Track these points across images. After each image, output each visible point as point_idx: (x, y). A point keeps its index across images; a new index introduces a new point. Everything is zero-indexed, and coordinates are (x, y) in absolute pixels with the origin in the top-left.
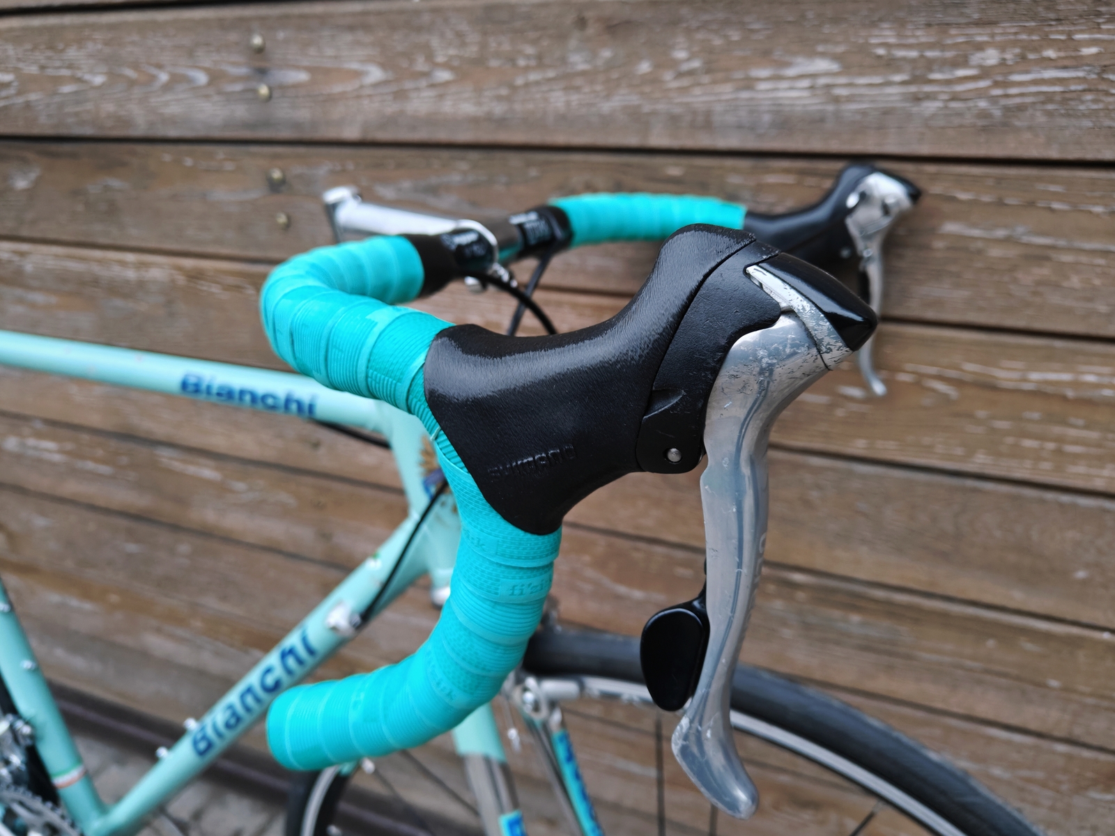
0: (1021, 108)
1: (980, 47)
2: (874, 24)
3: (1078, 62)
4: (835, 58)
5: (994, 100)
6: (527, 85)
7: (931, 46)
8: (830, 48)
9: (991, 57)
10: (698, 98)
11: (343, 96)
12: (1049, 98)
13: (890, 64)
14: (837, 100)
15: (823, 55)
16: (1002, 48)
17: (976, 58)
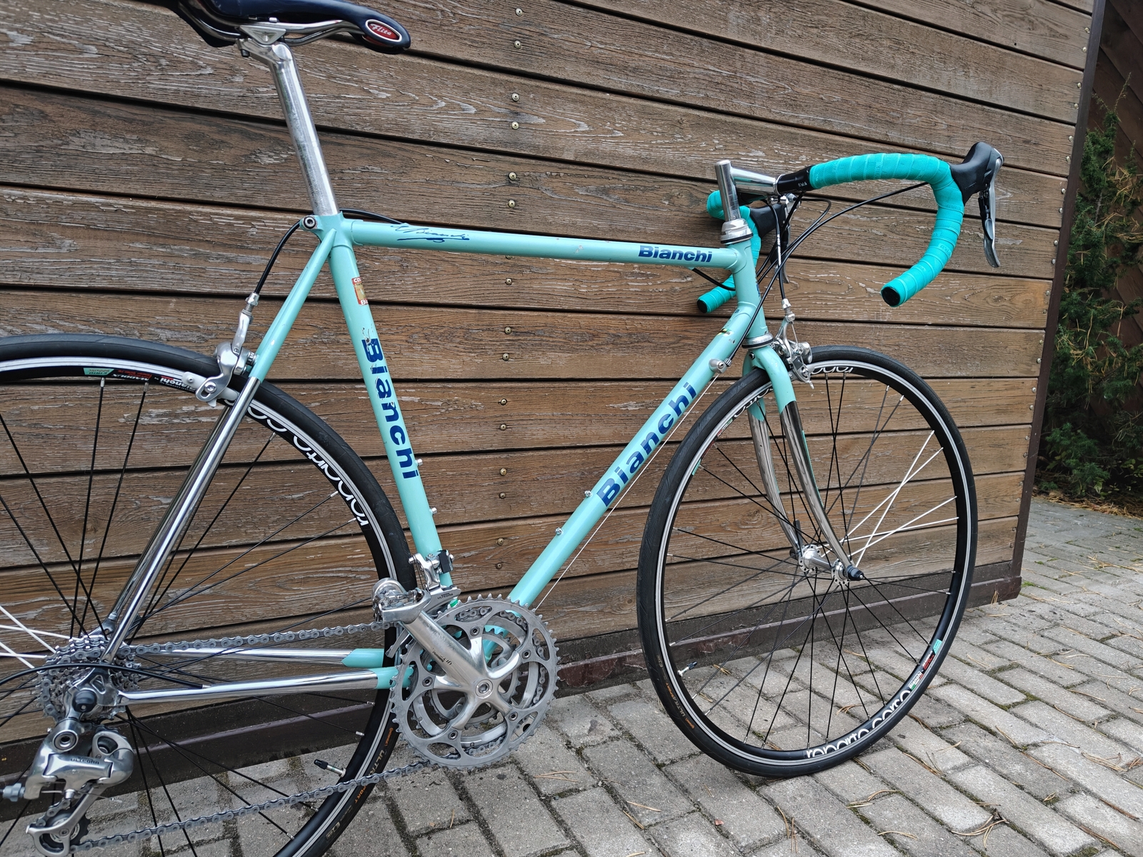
1: (802, 154)
2: (775, 142)
7: (790, 152)
8: (762, 147)
9: (804, 158)
14: (765, 167)
17: (800, 158)
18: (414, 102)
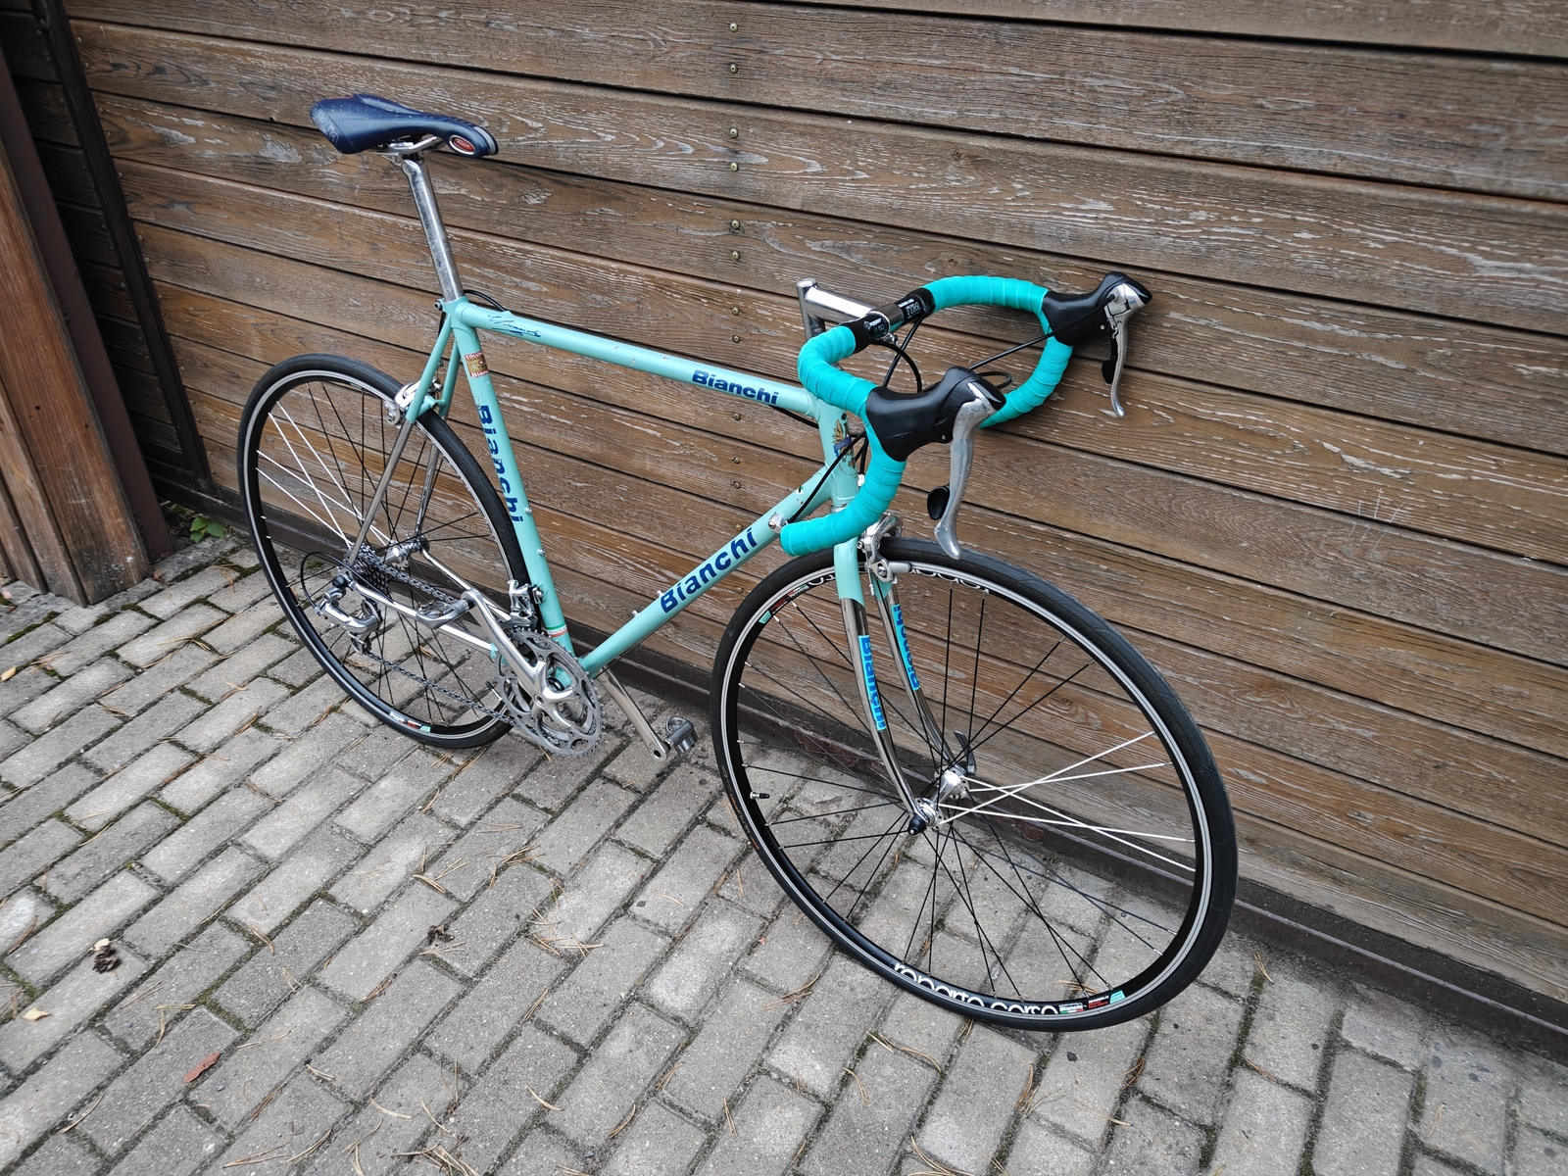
0: (1218, 248)
1: (1196, 209)
2: (1134, 187)
3: (1251, 226)
4: (1111, 203)
5: (1201, 240)
6: (918, 189)
7: (1168, 204)
8: (1109, 196)
9: (1202, 215)
10: (1026, 215)
11: (791, 177)
12: (1233, 245)
13: (1143, 212)
14: (1110, 228)
15: (1104, 200)
16: (1209, 210)
17: (1193, 215)
18: (636, 144)
